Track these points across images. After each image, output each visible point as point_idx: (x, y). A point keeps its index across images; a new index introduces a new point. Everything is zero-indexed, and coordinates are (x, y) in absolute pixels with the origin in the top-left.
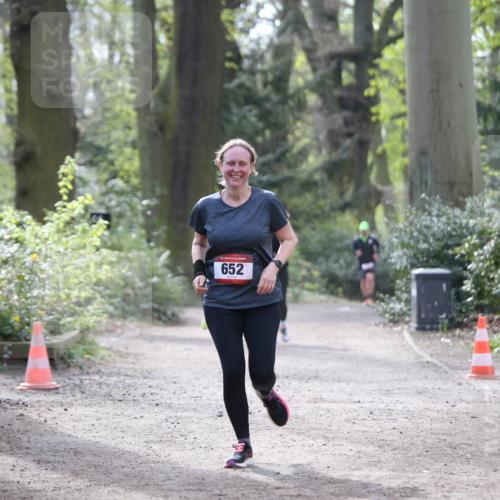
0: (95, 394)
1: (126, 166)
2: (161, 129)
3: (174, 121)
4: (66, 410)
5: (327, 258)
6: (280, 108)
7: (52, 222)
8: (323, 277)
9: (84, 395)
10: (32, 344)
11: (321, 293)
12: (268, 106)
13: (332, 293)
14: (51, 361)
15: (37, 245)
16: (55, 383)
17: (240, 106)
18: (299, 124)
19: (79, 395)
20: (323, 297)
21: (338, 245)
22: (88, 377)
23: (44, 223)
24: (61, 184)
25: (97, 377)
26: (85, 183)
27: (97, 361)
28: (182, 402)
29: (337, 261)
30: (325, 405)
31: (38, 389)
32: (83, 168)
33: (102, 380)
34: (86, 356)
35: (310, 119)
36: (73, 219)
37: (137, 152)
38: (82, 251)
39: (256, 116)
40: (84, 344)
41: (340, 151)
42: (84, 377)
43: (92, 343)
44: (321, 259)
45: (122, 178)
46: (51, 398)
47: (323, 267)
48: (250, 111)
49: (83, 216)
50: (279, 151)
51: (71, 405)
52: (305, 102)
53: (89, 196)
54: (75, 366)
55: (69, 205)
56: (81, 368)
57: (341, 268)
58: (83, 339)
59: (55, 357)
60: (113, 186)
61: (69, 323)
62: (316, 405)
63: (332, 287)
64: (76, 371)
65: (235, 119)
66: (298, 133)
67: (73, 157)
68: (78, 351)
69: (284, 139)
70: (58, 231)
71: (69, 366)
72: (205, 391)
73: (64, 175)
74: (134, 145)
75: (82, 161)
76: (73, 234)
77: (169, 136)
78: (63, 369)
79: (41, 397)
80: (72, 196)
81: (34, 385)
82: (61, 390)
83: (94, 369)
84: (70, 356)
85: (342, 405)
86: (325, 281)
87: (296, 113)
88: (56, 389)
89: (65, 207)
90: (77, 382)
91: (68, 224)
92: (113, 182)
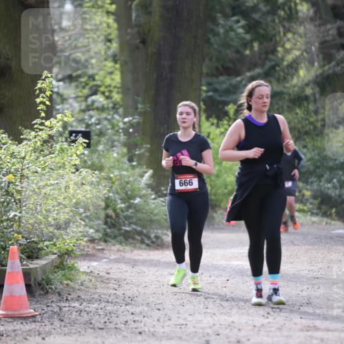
0: (74, 323)
1: (108, 81)
2: (143, 42)
3: (157, 34)
4: (43, 339)
5: (320, 177)
6: (269, 19)
7: (30, 140)
8: (315, 197)
9: (63, 324)
10: (8, 269)
11: (312, 214)
12: (256, 16)
13: (325, 215)
14: (28, 287)
15: (13, 164)
16: (32, 311)
17: (226, 17)
18: (290, 35)
19: (57, 323)
20: (315, 219)
21: (331, 164)
22: (67, 305)
23: (20, 141)
24: (38, 100)
25: (76, 304)
26: (64, 100)
27: (77, 287)
28: (167, 329)
29: (330, 181)
30: (319, 334)
31: (14, 318)
32: (61, 83)
33: (82, 307)
34: (65, 282)
35: (301, 30)
36: (51, 137)
37: (118, 66)
38: (61, 171)
39: (243, 27)
40: (63, 269)
41: (333, 63)
42: (63, 304)
43: (72, 268)
44: (313, 179)
45: (103, 93)
46: (28, 326)
47: (315, 187)
48: (238, 21)
49: (61, 134)
50: (268, 64)
51: (49, 333)
52: (297, 12)
53: (68, 113)
54: (54, 293)
55: (47, 123)
56: (59, 294)
57: (335, 187)
58: (62, 263)
59: (32, 283)
60: (93, 102)
61: (47, 247)
62: (309, 333)
63: (324, 208)
64: (55, 298)
65: (221, 31)
66: (288, 46)
67: (50, 72)
68: (57, 277)
69: (274, 51)
70: (35, 150)
71: (47, 292)
72: (190, 318)
73: (42, 91)
74: (115, 59)
75: (60, 77)
76: (50, 153)
77: (152, 49)
78: (40, 295)
79: (17, 325)
80: (50, 113)
81: (10, 313)
82: (39, 318)
83: (74, 295)
84: (49, 282)
85: (337, 334)
86: (316, 202)
87: (287, 25)
88: (34, 316)
89: (42, 124)
90: (56, 309)
91: (45, 142)
92: (94, 97)
